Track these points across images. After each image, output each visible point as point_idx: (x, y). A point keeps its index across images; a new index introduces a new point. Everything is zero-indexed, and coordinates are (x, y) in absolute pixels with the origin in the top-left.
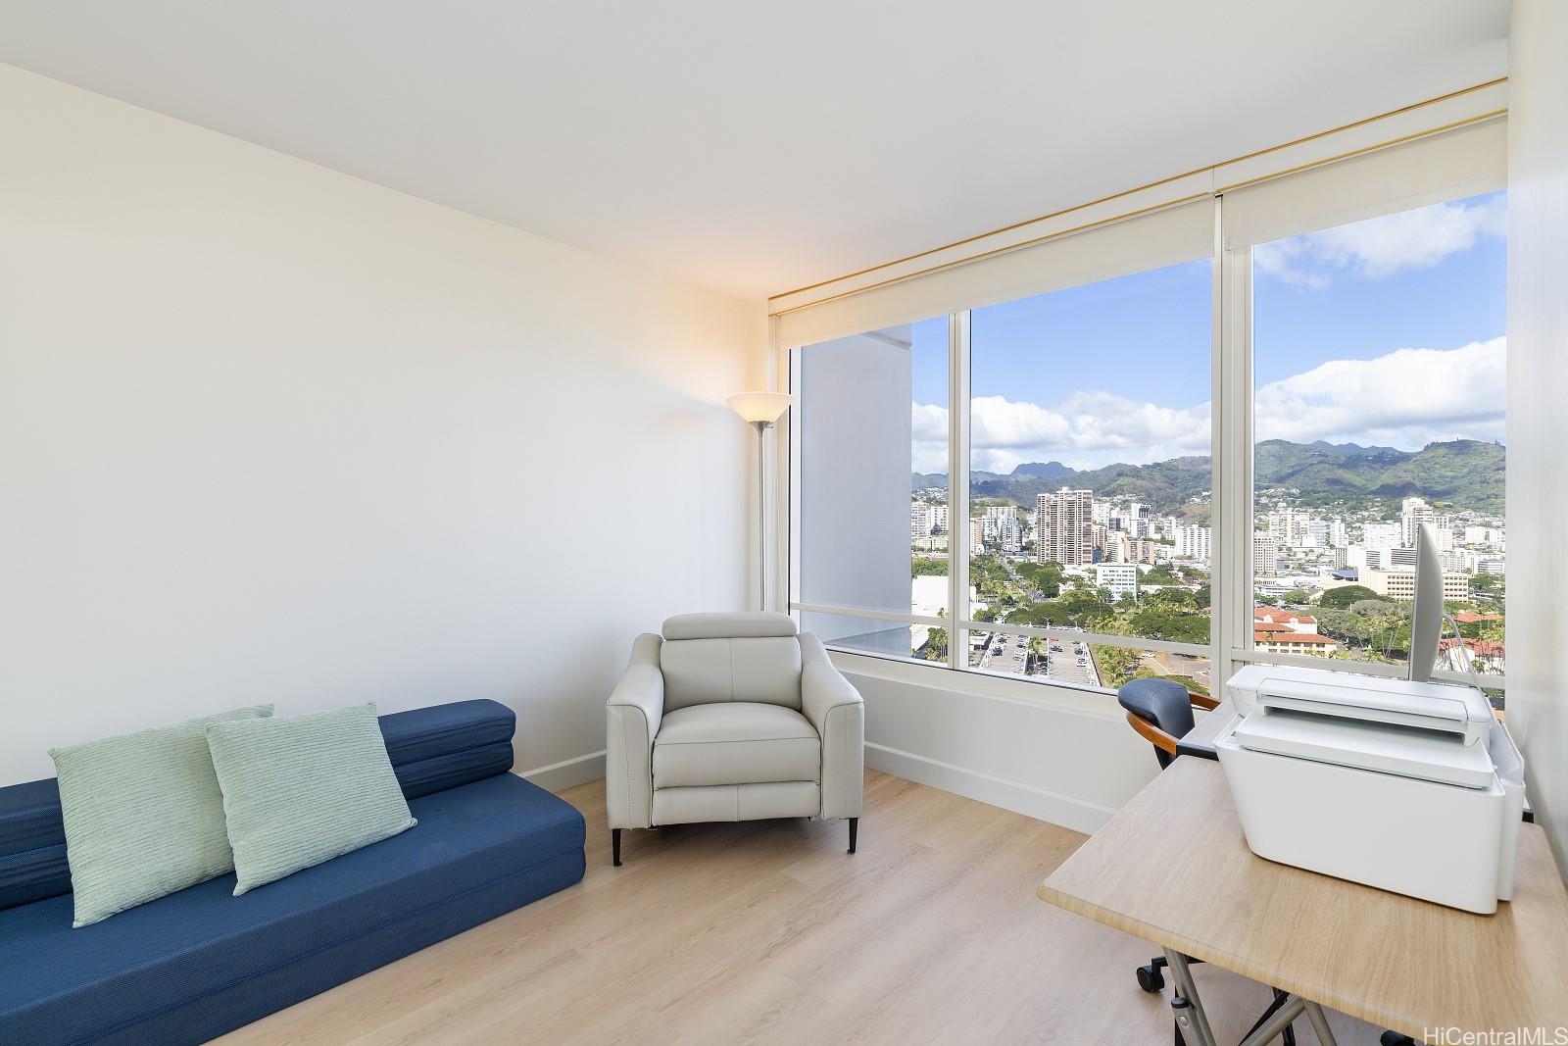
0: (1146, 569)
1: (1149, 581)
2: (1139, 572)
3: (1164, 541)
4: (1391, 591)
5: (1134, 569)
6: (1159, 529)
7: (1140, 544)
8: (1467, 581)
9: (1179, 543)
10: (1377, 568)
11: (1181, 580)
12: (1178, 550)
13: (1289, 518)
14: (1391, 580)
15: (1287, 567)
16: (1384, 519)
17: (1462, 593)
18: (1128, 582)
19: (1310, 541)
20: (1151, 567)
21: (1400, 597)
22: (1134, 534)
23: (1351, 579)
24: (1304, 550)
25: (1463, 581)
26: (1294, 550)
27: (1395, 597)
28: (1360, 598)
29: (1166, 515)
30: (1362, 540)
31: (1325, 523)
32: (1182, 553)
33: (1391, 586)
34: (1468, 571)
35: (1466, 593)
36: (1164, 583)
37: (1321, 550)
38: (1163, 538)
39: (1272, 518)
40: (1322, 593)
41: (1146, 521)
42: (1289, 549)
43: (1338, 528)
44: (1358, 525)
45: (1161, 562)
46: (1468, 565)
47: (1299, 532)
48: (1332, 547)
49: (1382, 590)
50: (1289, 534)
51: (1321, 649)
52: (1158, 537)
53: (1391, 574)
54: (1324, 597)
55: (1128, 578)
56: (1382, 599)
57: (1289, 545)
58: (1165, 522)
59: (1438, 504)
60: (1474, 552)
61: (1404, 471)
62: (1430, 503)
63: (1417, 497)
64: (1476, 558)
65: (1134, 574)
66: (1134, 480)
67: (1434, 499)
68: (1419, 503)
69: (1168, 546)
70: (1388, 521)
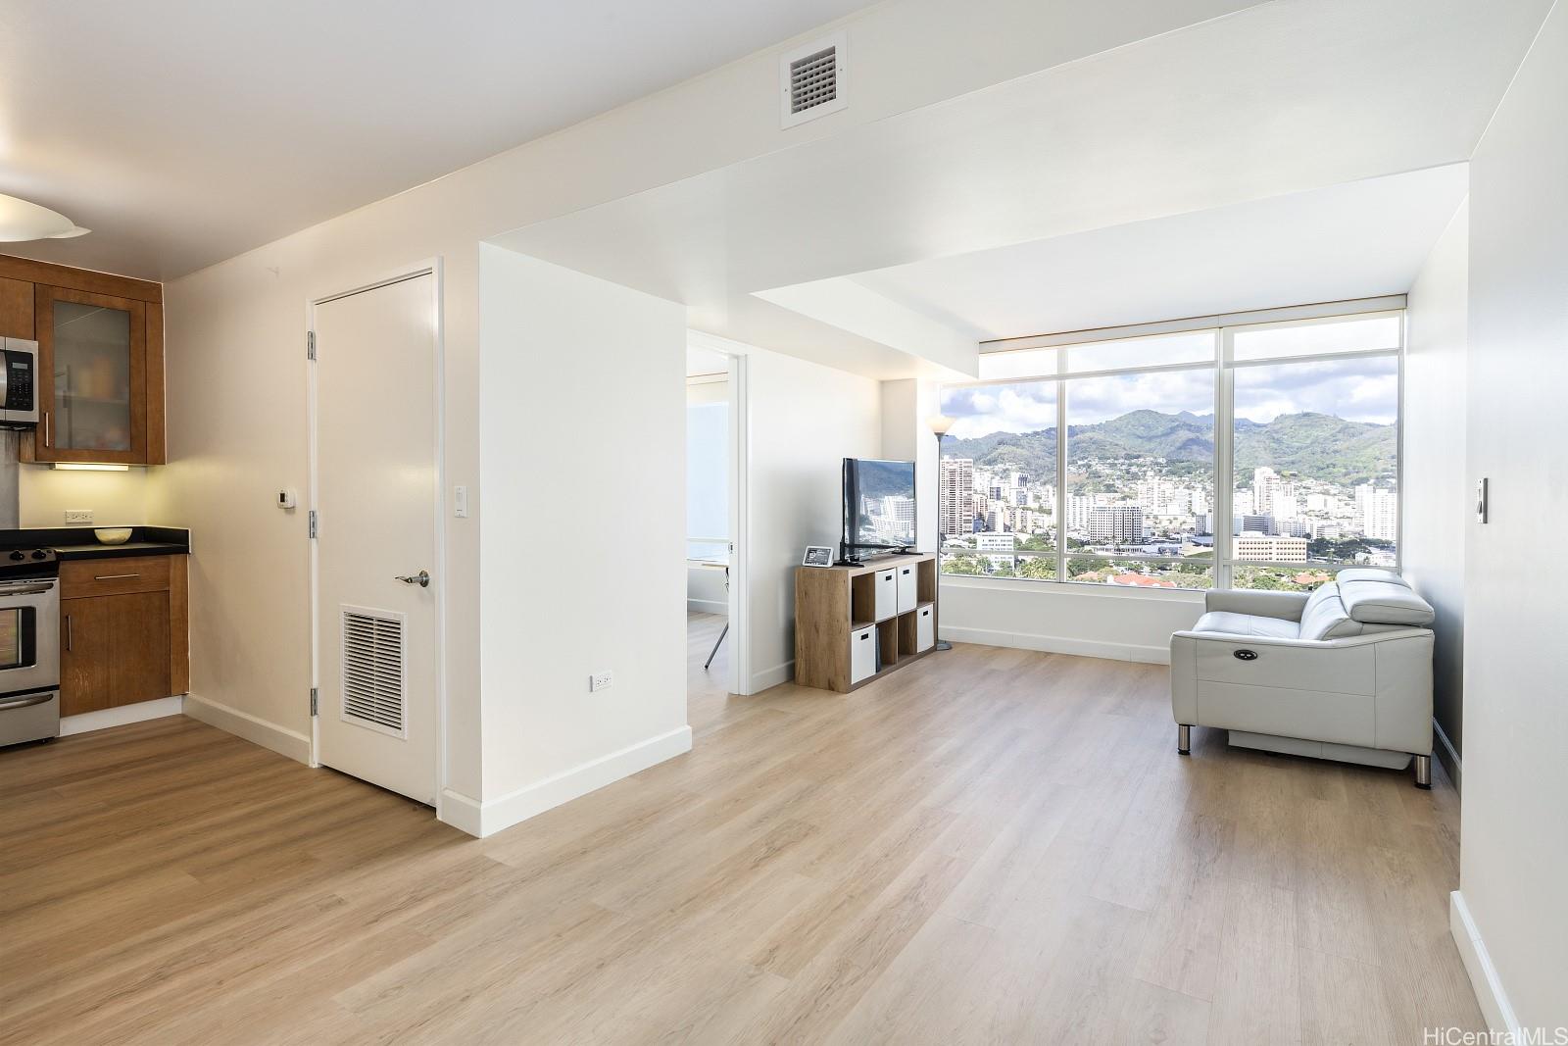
0: (1024, 538)
1: (1026, 550)
2: (1017, 541)
3: (1041, 510)
4: (1243, 556)
5: (1012, 538)
6: (1037, 498)
8: (1305, 546)
12: (1054, 519)
13: (1156, 486)
14: (1242, 546)
15: (1154, 534)
16: (1239, 487)
17: (1302, 557)
18: (1006, 551)
19: (1174, 509)
20: (1028, 536)
22: (1014, 503)
23: (1208, 546)
24: (1168, 517)
25: (1302, 546)
26: (1159, 517)
29: (1044, 484)
31: (1187, 491)
33: (1242, 551)
34: (1308, 536)
35: (1305, 557)
37: (1183, 518)
39: (1140, 487)
40: (1182, 559)
41: (1025, 490)
42: (1156, 517)
43: (1198, 496)
45: (1038, 531)
46: (1308, 530)
47: (1165, 501)
48: (1193, 514)
49: (1234, 556)
50: (1156, 502)
52: (1035, 506)
53: (1243, 540)
55: (1007, 547)
57: (1155, 513)
58: (1042, 490)
59: (1285, 473)
60: (1314, 518)
61: (1258, 442)
62: (1278, 472)
63: (1268, 466)
64: (1317, 523)
65: (1012, 543)
66: (1014, 448)
67: (1282, 468)
68: (1269, 472)
69: (1045, 515)
70: (1244, 490)
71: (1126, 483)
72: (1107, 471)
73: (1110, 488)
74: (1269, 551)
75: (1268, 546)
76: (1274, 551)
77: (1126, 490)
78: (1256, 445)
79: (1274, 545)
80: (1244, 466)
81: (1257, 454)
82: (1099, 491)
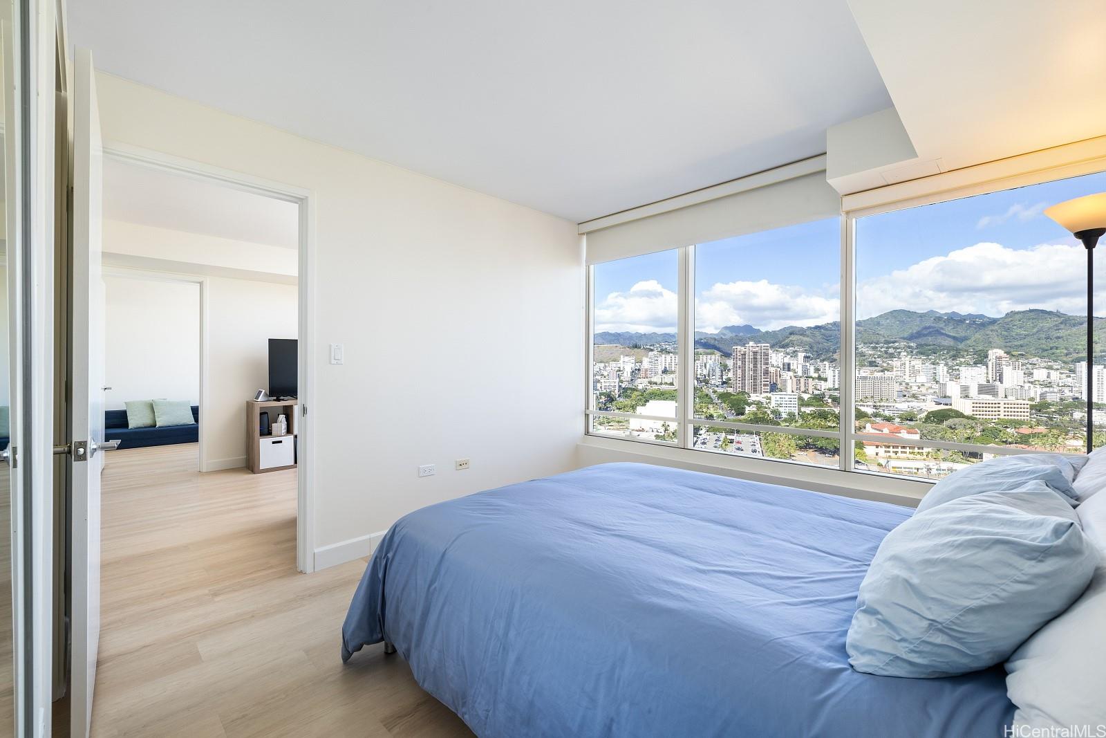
0: (806, 397)
1: (808, 405)
2: (800, 399)
3: (820, 378)
4: (975, 413)
5: (796, 397)
6: (817, 370)
7: (802, 380)
8: (1028, 406)
9: (830, 380)
10: (967, 397)
11: (830, 404)
12: (829, 384)
13: (907, 363)
14: (975, 405)
15: (905, 396)
16: (975, 363)
17: (1026, 414)
18: (792, 405)
19: (922, 378)
20: (809, 396)
21: (981, 417)
22: (800, 373)
23: (947, 405)
24: (917, 384)
25: (1025, 406)
26: (910, 384)
27: (978, 416)
28: (953, 417)
29: (823, 360)
30: (959, 378)
31: (933, 366)
32: (832, 386)
33: (975, 409)
34: (1032, 399)
35: (1028, 414)
36: (818, 406)
37: (930, 385)
38: (819, 376)
39: (895, 363)
40: (926, 413)
41: (808, 364)
42: (907, 384)
43: (942, 369)
44: (957, 367)
45: (816, 392)
46: (1032, 395)
47: (914, 372)
48: (937, 382)
49: (968, 412)
50: (907, 373)
51: (920, 451)
52: (816, 375)
53: (975, 401)
54: (927, 416)
55: (792, 403)
56: (968, 418)
57: (907, 381)
58: (821, 365)
59: (1014, 353)
60: (1038, 386)
61: (992, 331)
62: (1007, 353)
63: (1000, 348)
64: (1039, 390)
65: (797, 400)
66: (801, 337)
67: (1012, 350)
68: (1000, 352)
69: (823, 382)
70: (978, 365)
71: (885, 360)
72: (870, 352)
73: (872, 364)
74: (997, 409)
75: (997, 405)
76: (1002, 409)
77: (885, 365)
78: (988, 332)
79: (1002, 406)
80: (980, 348)
81: (991, 339)
82: (865, 366)
